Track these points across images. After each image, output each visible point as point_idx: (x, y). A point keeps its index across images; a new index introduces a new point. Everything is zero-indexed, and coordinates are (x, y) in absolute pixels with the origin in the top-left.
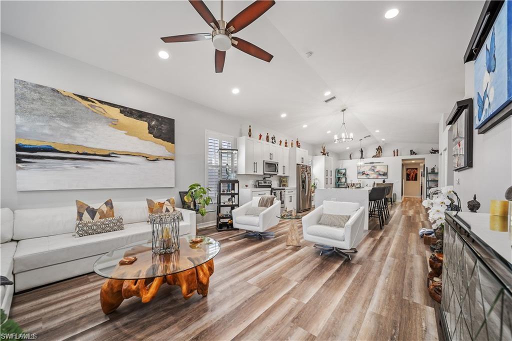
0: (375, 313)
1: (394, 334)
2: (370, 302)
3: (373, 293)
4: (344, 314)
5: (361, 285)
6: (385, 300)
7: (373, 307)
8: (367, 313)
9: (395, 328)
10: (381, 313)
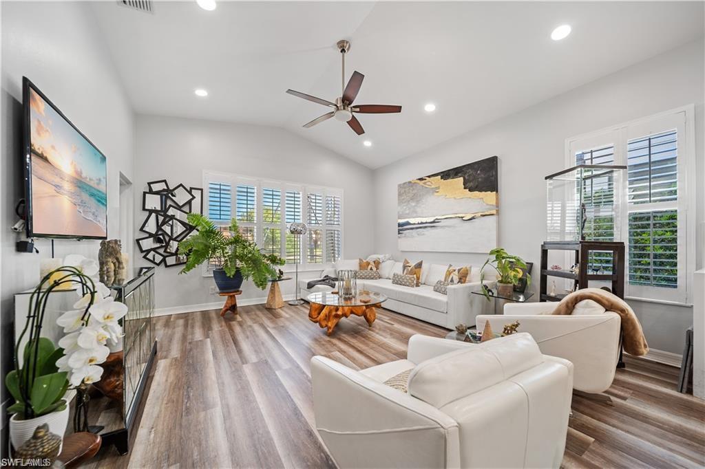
0: (212, 408)
1: (187, 403)
2: (224, 417)
3: (227, 433)
4: (239, 387)
5: (253, 435)
6: (207, 435)
7: (217, 413)
8: (219, 403)
9: (187, 409)
10: (206, 414)
